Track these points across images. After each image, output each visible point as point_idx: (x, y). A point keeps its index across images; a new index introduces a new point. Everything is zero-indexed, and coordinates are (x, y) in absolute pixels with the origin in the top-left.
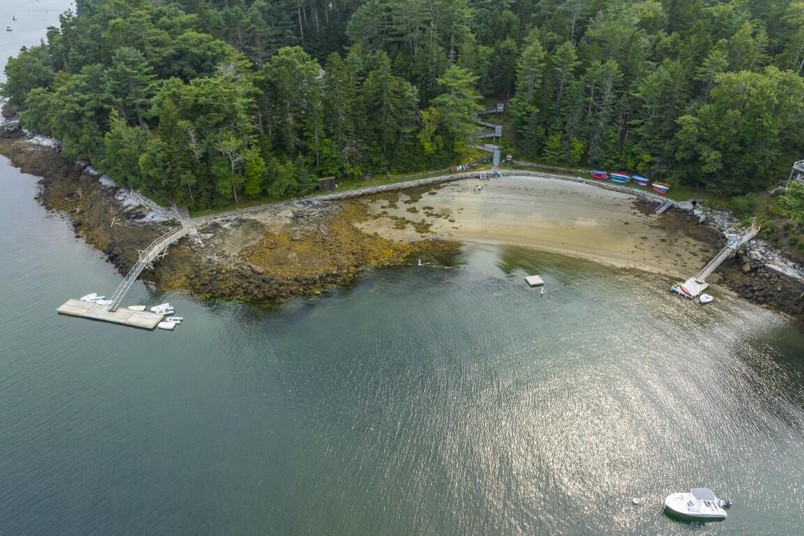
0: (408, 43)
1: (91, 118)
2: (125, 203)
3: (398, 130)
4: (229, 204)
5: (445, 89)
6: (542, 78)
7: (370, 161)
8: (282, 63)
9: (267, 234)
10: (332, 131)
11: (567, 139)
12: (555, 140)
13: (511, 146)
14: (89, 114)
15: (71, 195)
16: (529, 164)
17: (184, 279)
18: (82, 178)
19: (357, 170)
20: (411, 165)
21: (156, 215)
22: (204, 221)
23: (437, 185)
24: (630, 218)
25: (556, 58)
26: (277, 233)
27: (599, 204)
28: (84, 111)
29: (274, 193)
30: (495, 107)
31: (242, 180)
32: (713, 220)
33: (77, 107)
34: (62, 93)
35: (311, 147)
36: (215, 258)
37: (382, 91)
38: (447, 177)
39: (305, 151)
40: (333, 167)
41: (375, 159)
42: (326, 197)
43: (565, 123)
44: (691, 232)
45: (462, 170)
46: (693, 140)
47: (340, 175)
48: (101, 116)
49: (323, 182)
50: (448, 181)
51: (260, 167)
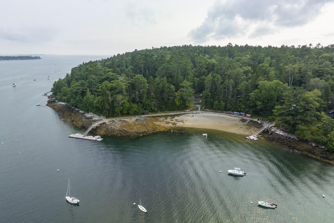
0: (173, 76)
1: (80, 94)
2: (87, 116)
3: (168, 98)
4: (118, 116)
5: (183, 87)
6: (212, 85)
7: (160, 107)
8: (136, 78)
9: (128, 123)
10: (149, 97)
11: (220, 102)
12: (216, 102)
13: (204, 105)
14: (80, 92)
15: (70, 115)
16: (209, 110)
17: (104, 131)
18: (74, 111)
19: (156, 109)
20: (172, 109)
21: (96, 118)
22: (110, 120)
23: (180, 115)
24: (238, 123)
25: (215, 79)
26: (131, 123)
27: (229, 120)
28: (78, 92)
29: (131, 113)
30: (200, 95)
31: (122, 108)
32: (263, 123)
33: (77, 90)
34: (73, 87)
35: (143, 101)
36: (113, 127)
37: (164, 87)
38: (184, 113)
39: (141, 102)
40: (149, 107)
41: (161, 106)
42: (146, 116)
43: (219, 97)
44: (256, 126)
45: (188, 111)
46: (254, 99)
47: (151, 110)
48: (83, 93)
49: (145, 112)
50: (184, 114)
51: (127, 105)
